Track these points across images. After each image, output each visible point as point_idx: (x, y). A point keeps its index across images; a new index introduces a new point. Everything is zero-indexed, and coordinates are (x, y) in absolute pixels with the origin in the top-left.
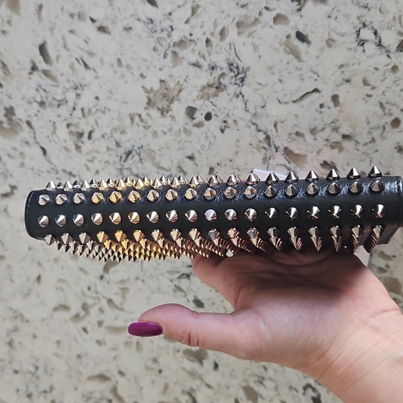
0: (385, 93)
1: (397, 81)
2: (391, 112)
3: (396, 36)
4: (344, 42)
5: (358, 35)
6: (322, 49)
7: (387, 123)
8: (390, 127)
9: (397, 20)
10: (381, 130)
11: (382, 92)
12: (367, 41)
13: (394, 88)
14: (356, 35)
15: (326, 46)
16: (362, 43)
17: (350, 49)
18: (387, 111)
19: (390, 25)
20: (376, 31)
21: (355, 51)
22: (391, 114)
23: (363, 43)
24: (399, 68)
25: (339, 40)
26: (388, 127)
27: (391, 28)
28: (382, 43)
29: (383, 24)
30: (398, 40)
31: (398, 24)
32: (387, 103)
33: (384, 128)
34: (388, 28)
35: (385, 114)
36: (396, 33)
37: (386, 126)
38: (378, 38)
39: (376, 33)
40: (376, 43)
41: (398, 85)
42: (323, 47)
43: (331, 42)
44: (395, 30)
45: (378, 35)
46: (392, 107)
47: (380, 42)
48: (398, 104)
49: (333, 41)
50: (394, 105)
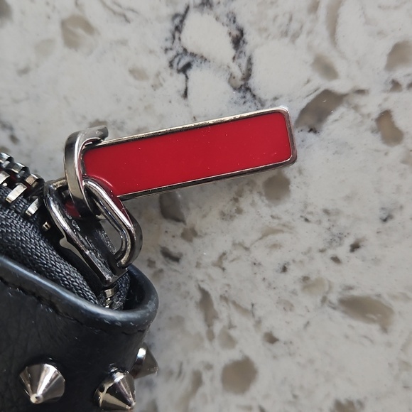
0: (226, 264)
1: (275, 231)
2: (233, 333)
3: (307, 72)
4: (124, 43)
5: (178, 29)
6: (43, 48)
7: (209, 367)
8: (218, 383)
9: (322, 12)
10: (186, 383)
11: (215, 257)
12: (204, 59)
13: (259, 253)
14: (169, 26)
15: (59, 40)
16: (185, 64)
17: (137, 73)
18: (218, 327)
19: (295, 26)
20: (241, 32)
21: (154, 87)
22: (229, 341)
23: (188, 66)
24: (293, 187)
25: (109, 29)
26: (212, 382)
27: (295, 36)
28: (254, 82)
29: (271, 13)
30: (311, 86)
31: (322, 29)
32: (224, 298)
33: (197, 381)
34: (285, 34)
35: (211, 336)
36: (310, 59)
37: (206, 377)
38: (244, 61)
39: (238, 41)
40: (232, 77)
41: (275, 246)
42: (50, 42)
43: (80, 31)
44: (310, 47)
45: (247, 49)
46: (237, 318)
47: (248, 75)
48: (259, 312)
49: (89, 28)
50: (248, 312)
